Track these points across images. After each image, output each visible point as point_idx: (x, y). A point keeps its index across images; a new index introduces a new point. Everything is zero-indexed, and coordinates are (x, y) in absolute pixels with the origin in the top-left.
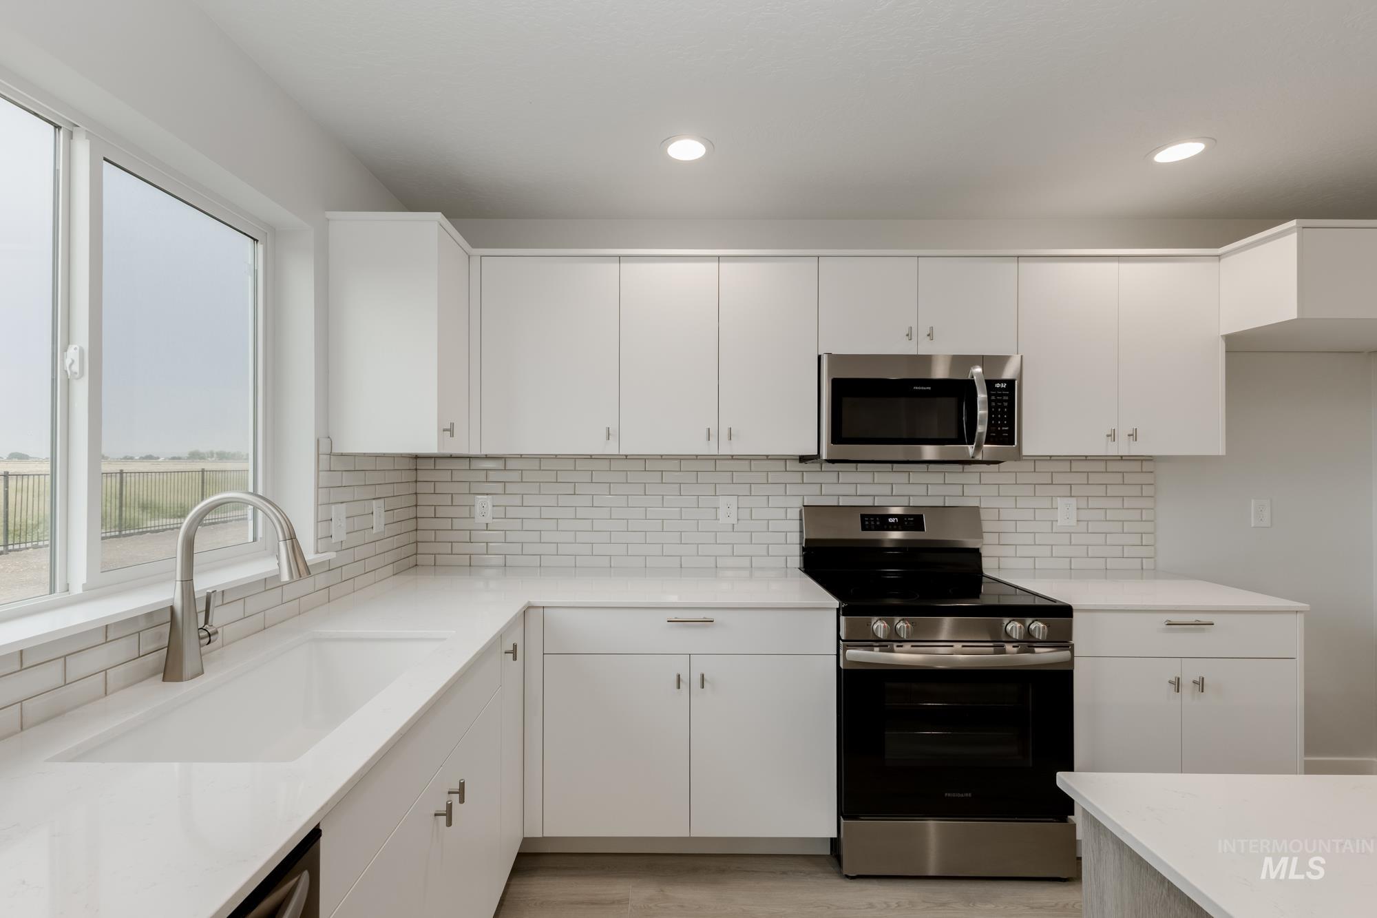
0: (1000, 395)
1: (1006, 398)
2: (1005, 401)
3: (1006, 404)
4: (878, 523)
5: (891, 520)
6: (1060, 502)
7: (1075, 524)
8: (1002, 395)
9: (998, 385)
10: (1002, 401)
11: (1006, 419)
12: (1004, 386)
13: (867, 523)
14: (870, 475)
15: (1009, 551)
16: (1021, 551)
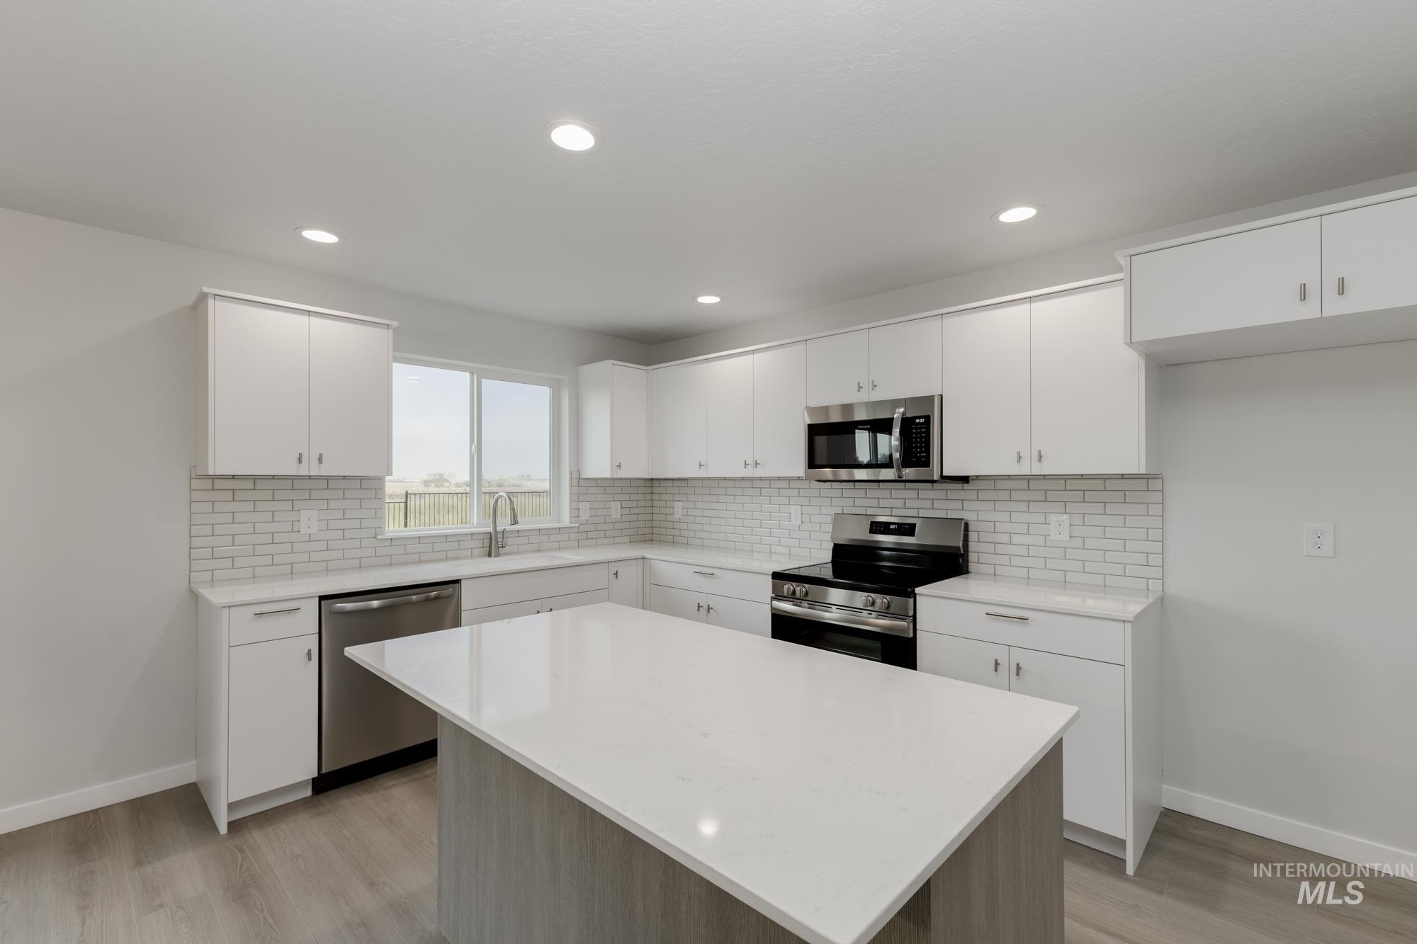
0: (919, 428)
1: (923, 430)
2: (923, 433)
3: (924, 435)
4: (882, 529)
5: (892, 527)
6: (1053, 518)
7: (1068, 540)
8: (921, 428)
9: (918, 421)
10: (921, 433)
11: (924, 447)
12: (922, 421)
13: (874, 528)
14: (888, 491)
15: (1005, 560)
16: (1015, 561)
